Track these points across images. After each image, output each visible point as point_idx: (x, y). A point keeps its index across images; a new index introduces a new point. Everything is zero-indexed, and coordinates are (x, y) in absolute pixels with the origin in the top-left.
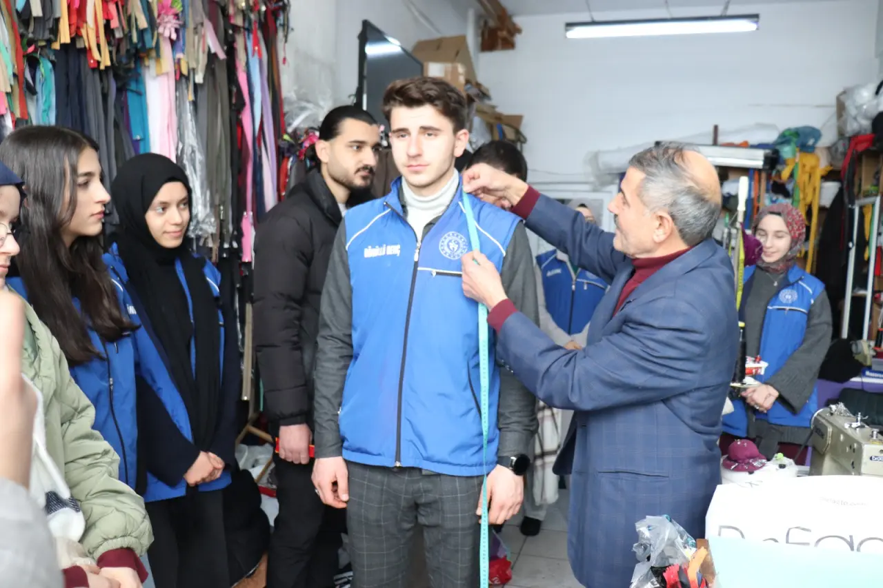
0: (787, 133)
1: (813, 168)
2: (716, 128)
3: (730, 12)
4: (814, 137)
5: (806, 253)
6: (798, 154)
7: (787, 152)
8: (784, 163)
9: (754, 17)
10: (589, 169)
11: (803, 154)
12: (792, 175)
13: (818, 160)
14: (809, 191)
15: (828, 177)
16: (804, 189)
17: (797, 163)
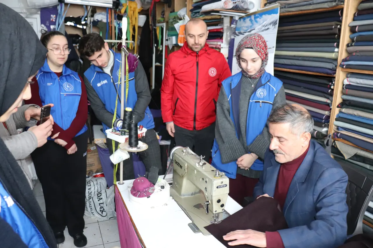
1: (135, 8)
5: (134, 47)
6: (128, 2)
8: (122, 5)
10: (22, 5)
11: (130, 2)
12: (125, 12)
13: (137, 5)
14: (134, 19)
15: (141, 13)
16: (131, 18)
17: (127, 6)
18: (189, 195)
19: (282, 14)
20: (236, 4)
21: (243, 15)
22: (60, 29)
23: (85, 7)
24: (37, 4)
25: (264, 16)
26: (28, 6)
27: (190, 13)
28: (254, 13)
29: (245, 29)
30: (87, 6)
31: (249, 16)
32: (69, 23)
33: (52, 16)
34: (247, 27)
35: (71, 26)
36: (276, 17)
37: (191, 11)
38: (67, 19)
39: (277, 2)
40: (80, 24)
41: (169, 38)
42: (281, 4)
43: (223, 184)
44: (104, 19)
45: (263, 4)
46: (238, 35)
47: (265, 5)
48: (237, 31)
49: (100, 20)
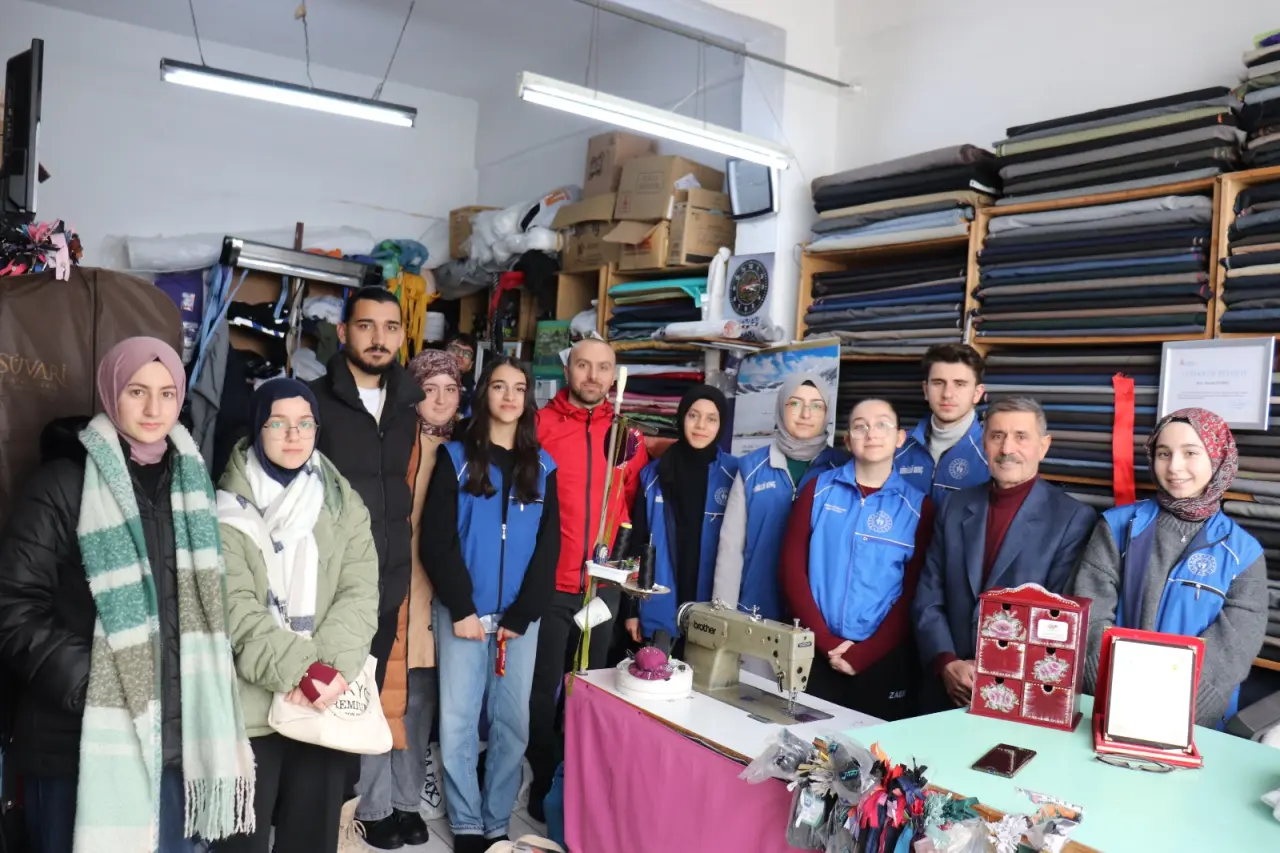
0: (387, 246)
1: (418, 294)
2: (300, 227)
3: (383, 98)
4: (420, 255)
6: (400, 274)
7: (389, 269)
9: (410, 111)
11: (407, 275)
13: (425, 283)
15: (432, 307)
16: (408, 319)
17: (399, 286)
18: (722, 686)
19: (845, 357)
20: (748, 330)
21: (756, 350)
22: (215, 333)
23: (285, 280)
24: (156, 262)
25: (806, 358)
26: (128, 265)
27: (606, 328)
28: (782, 350)
29: (764, 380)
30: (292, 279)
31: (771, 353)
32: (238, 321)
33: (185, 295)
34: (766, 376)
35: (243, 327)
36: (834, 363)
37: (611, 324)
38: (236, 309)
39: (833, 333)
40: (271, 325)
41: (540, 384)
42: (843, 338)
43: (807, 640)
44: (333, 315)
45: (799, 333)
46: (744, 392)
47: (806, 334)
48: (742, 381)
49: (321, 317)
